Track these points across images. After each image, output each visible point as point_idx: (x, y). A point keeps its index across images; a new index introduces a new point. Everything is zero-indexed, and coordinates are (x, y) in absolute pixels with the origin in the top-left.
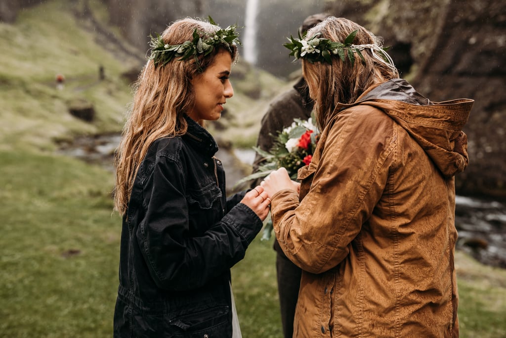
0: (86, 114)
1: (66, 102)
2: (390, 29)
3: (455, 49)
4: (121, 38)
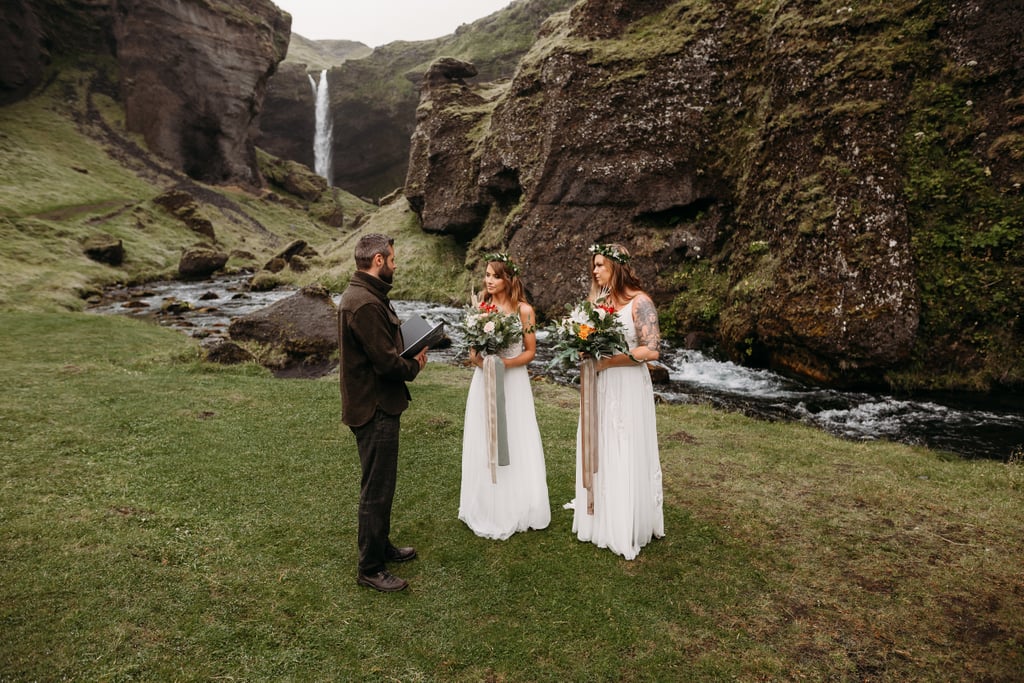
0: (113, 256)
1: (79, 239)
2: (495, 152)
3: (563, 176)
4: (146, 150)
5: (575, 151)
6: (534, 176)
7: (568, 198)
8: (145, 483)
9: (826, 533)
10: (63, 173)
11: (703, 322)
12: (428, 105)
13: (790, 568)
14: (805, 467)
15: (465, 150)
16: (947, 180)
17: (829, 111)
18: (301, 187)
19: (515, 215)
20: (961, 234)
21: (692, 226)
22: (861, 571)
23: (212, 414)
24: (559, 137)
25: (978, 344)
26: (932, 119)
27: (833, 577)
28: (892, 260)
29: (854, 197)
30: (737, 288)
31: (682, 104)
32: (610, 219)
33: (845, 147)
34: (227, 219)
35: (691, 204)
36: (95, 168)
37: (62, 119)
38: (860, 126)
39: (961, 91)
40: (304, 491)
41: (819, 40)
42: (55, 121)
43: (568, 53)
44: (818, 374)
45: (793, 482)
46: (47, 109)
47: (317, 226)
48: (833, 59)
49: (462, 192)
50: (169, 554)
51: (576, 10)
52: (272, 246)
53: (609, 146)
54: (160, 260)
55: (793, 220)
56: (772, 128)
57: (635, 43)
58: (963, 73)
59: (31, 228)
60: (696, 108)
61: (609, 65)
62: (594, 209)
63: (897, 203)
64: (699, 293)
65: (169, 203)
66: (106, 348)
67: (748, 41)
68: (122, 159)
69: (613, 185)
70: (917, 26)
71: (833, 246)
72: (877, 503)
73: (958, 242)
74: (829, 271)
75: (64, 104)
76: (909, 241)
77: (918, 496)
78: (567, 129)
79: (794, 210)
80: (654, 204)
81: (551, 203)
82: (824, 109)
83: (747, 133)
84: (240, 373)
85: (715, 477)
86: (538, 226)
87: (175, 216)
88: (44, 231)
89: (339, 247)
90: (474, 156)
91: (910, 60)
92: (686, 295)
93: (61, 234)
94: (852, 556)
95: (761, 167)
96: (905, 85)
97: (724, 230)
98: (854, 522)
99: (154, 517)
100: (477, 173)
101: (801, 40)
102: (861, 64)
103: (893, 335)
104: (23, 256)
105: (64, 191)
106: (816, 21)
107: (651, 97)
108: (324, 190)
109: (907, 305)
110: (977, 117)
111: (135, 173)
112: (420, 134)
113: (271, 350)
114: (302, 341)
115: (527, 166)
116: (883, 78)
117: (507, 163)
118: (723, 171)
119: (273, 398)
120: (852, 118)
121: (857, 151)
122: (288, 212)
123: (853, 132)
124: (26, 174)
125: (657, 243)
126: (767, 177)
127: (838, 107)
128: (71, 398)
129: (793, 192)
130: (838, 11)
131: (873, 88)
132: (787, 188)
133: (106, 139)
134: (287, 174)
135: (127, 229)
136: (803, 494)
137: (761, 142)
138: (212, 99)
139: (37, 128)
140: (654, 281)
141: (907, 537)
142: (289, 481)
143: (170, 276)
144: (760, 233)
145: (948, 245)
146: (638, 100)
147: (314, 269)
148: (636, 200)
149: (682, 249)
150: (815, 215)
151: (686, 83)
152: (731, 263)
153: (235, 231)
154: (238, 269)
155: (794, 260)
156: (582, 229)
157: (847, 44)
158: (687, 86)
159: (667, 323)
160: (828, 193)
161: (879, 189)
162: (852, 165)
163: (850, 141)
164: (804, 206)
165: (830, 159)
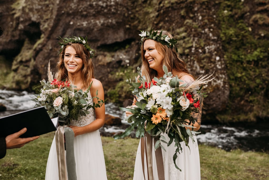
2: (28, 14)
3: (63, 26)
5: (68, 15)
15: (11, 13)
16: (235, 32)
19: (39, 45)
20: (242, 55)
21: (124, 51)
24: (61, 7)
25: (251, 101)
26: (229, 6)
28: (218, 66)
29: (200, 38)
33: (195, 16)
35: (124, 41)
38: (201, 7)
49: (10, 33)
53: (85, 13)
56: (162, 7)
63: (218, 41)
69: (88, 31)
71: (193, 59)
73: (242, 58)
76: (223, 57)
78: (65, 4)
80: (107, 41)
81: (57, 39)
83: (149, 10)
86: (51, 50)
90: (16, 16)
92: (123, 83)
95: (157, 24)
97: (138, 53)
100: (18, 24)
103: (220, 98)
109: (225, 85)
110: (245, 7)
115: (44, 21)
117: (34, 19)
118: (137, 27)
121: (200, 18)
123: (198, 9)
125: (108, 59)
137: (157, 13)
140: (107, 76)
145: (238, 60)
148: (99, 39)
149: (120, 62)
150: (183, 46)
159: (114, 96)
160: (189, 35)
161: (211, 35)
162: (199, 23)
163: (197, 13)
164: (178, 42)
165: (189, 21)
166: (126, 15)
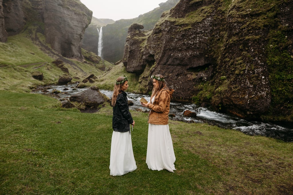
0: (40, 77)
1: (31, 73)
2: (148, 50)
3: (167, 57)
4: (51, 48)
5: (170, 50)
6: (159, 57)
7: (168, 63)
8: (38, 142)
9: (241, 163)
10: (28, 54)
11: (207, 99)
12: (129, 37)
13: (229, 174)
14: (235, 143)
15: (139, 49)
16: (280, 59)
17: (244, 38)
18: (94, 59)
19: (153, 68)
20: (284, 75)
21: (204, 72)
22: (251, 176)
23: (60, 122)
24: (166, 46)
25: (289, 108)
26: (275, 41)
27: (242, 178)
28: (263, 82)
29: (252, 64)
30: (217, 90)
31: (202, 37)
32: (180, 69)
33: (249, 49)
34: (72, 68)
35: (204, 65)
36: (36, 53)
37: (28, 39)
38: (254, 43)
39: (284, 33)
40: (83, 146)
41: (242, 18)
42: (26, 40)
43: (169, 22)
44: (240, 115)
45: (231, 147)
46: (24, 37)
47: (98, 70)
48: (246, 24)
49: (138, 61)
50: (39, 164)
51: (172, 10)
52: (85, 76)
53: (180, 48)
54: (53, 79)
55: (234, 70)
56: (228, 43)
57: (188, 19)
58: (284, 28)
59: (18, 69)
60: (206, 38)
61: (181, 25)
62: (176, 66)
63: (264, 65)
64: (206, 91)
65: (57, 63)
66: (34, 103)
67: (221, 19)
68: (44, 51)
69: (181, 60)
70: (271, 14)
71: (245, 78)
72: (257, 155)
73: (283, 77)
74: (244, 85)
75: (29, 35)
76: (268, 77)
77: (270, 153)
78: (168, 43)
79: (234, 67)
80: (193, 65)
81: (163, 64)
82: (242, 38)
83: (220, 45)
84: (71, 111)
85: (207, 145)
86: (159, 71)
87: (58, 67)
88: (21, 70)
89: (103, 76)
90: (142, 51)
91: (268, 24)
92: (202, 91)
93: (26, 71)
94: (249, 171)
95: (224, 55)
96: (267, 31)
97: (213, 73)
98: (250, 161)
99: (37, 152)
100: (142, 56)
101: (236, 18)
102: (254, 25)
103: (263, 104)
104: (15, 77)
105: (28, 59)
106: (241, 13)
107: (192, 34)
108: (100, 60)
109: (267, 95)
110: (289, 41)
111: (48, 55)
112: (127, 45)
113: (81, 104)
114: (90, 102)
115: (157, 54)
116: (261, 29)
117: (151, 53)
118: (213, 56)
119: (79, 118)
120: (251, 41)
121: (252, 50)
122: (90, 66)
123: (251, 45)
124: (18, 54)
125: (194, 76)
126: (226, 57)
127: (247, 38)
128: (21, 117)
129: (234, 62)
130: (247, 10)
131: (258, 32)
132: (232, 61)
133: (40, 45)
134: (90, 56)
135: (45, 70)
136: (234, 151)
137: (224, 48)
138: (70, 35)
139: (21, 42)
140: (193, 87)
141: (266, 166)
142: (80, 143)
143: (56, 83)
144: (224, 74)
145: (280, 78)
146: (189, 35)
147: (96, 82)
148: (188, 64)
149: (201, 78)
150: (240, 69)
151: (203, 30)
152: (216, 82)
153: (75, 71)
154: (75, 82)
155: (234, 82)
156: (172, 72)
157: (250, 19)
158: (203, 31)
159: (196, 100)
160: (244, 62)
161: (259, 61)
162: (251, 54)
163: (251, 47)
164: (237, 66)
165: (245, 52)
166: (206, 48)
